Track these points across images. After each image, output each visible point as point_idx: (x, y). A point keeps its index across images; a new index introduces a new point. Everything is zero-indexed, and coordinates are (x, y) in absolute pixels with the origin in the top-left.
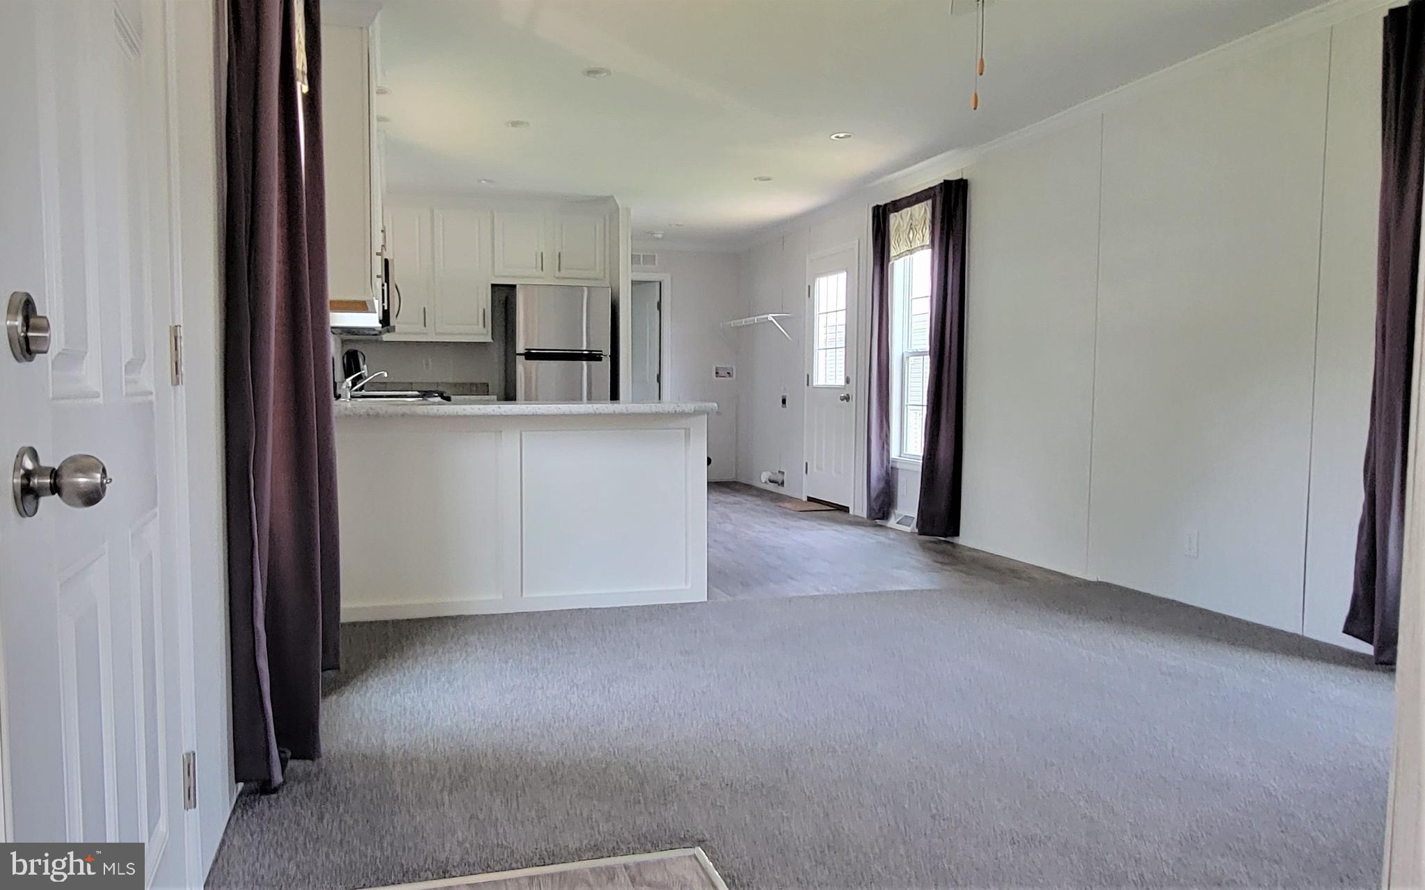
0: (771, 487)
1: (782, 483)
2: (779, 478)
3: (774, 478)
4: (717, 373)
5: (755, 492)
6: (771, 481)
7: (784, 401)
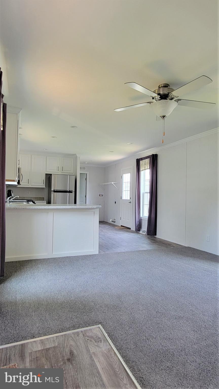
0: (112, 223)
1: (115, 222)
2: (114, 221)
3: (113, 221)
4: (99, 195)
5: (108, 224)
6: (112, 221)
7: (115, 203)
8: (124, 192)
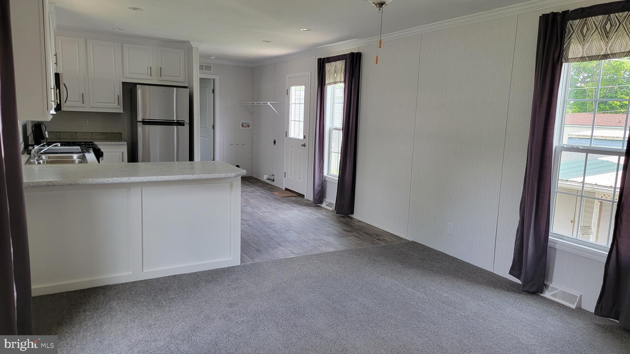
0: (268, 182)
1: (273, 180)
2: (272, 178)
3: (270, 178)
4: (242, 125)
5: (260, 184)
6: (268, 179)
7: (275, 142)
8: (293, 105)
